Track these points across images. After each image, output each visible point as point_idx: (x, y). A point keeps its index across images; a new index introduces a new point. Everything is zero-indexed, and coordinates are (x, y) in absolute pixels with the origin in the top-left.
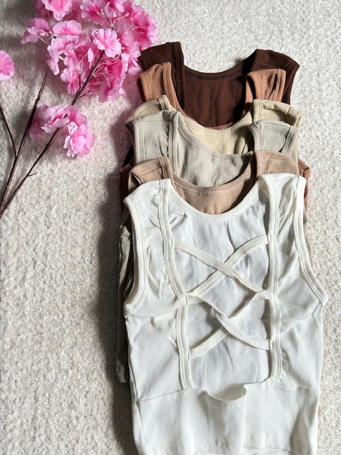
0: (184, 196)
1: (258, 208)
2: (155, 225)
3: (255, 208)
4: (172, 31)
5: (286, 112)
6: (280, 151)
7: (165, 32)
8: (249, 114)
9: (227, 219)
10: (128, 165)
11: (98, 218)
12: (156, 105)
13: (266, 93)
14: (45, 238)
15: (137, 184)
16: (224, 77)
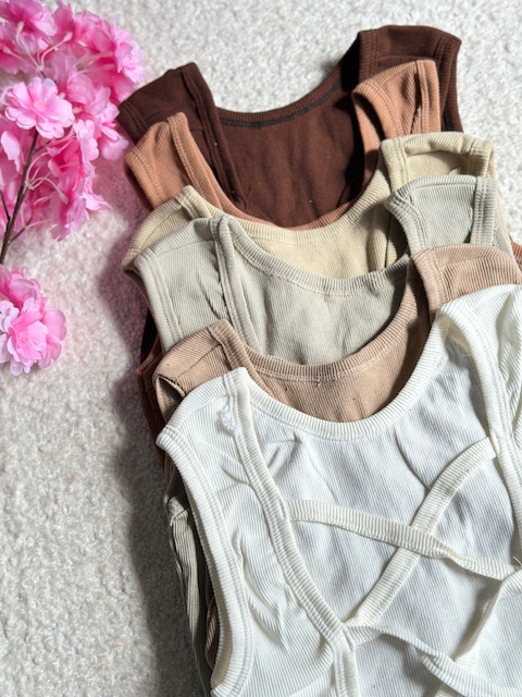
0: (283, 395)
1: (452, 379)
2: (237, 480)
3: (447, 382)
4: (173, 42)
5: (459, 150)
6: (468, 240)
7: (160, 49)
8: (379, 176)
9: (390, 424)
10: (151, 357)
11: (115, 488)
12: (177, 212)
13: (404, 118)
14: (15, 562)
15: (177, 398)
16: (306, 110)
